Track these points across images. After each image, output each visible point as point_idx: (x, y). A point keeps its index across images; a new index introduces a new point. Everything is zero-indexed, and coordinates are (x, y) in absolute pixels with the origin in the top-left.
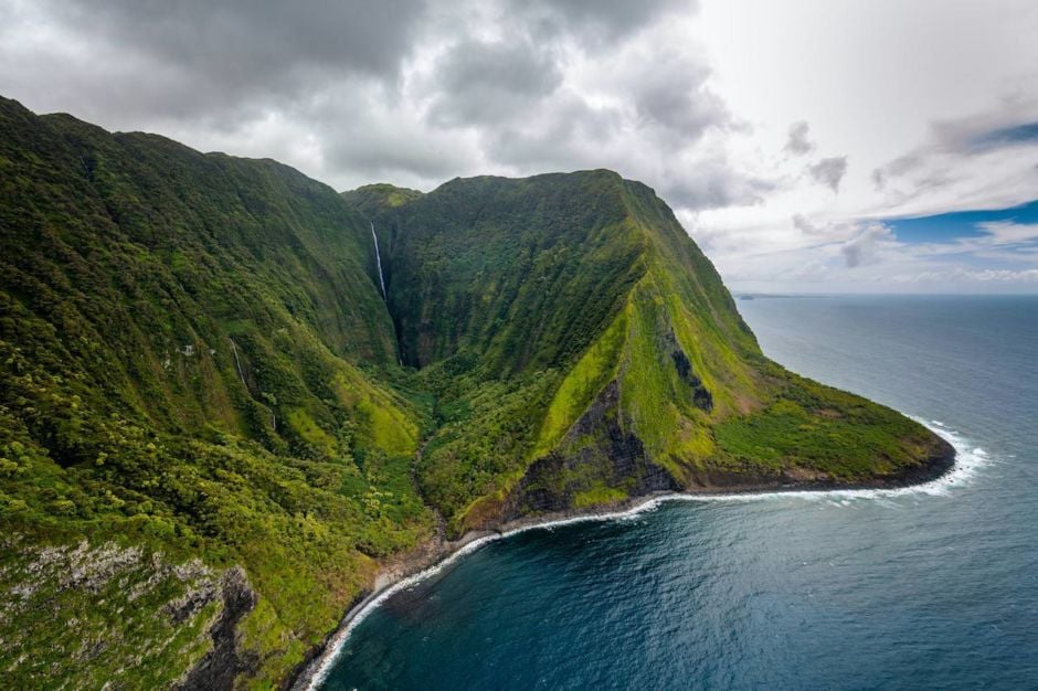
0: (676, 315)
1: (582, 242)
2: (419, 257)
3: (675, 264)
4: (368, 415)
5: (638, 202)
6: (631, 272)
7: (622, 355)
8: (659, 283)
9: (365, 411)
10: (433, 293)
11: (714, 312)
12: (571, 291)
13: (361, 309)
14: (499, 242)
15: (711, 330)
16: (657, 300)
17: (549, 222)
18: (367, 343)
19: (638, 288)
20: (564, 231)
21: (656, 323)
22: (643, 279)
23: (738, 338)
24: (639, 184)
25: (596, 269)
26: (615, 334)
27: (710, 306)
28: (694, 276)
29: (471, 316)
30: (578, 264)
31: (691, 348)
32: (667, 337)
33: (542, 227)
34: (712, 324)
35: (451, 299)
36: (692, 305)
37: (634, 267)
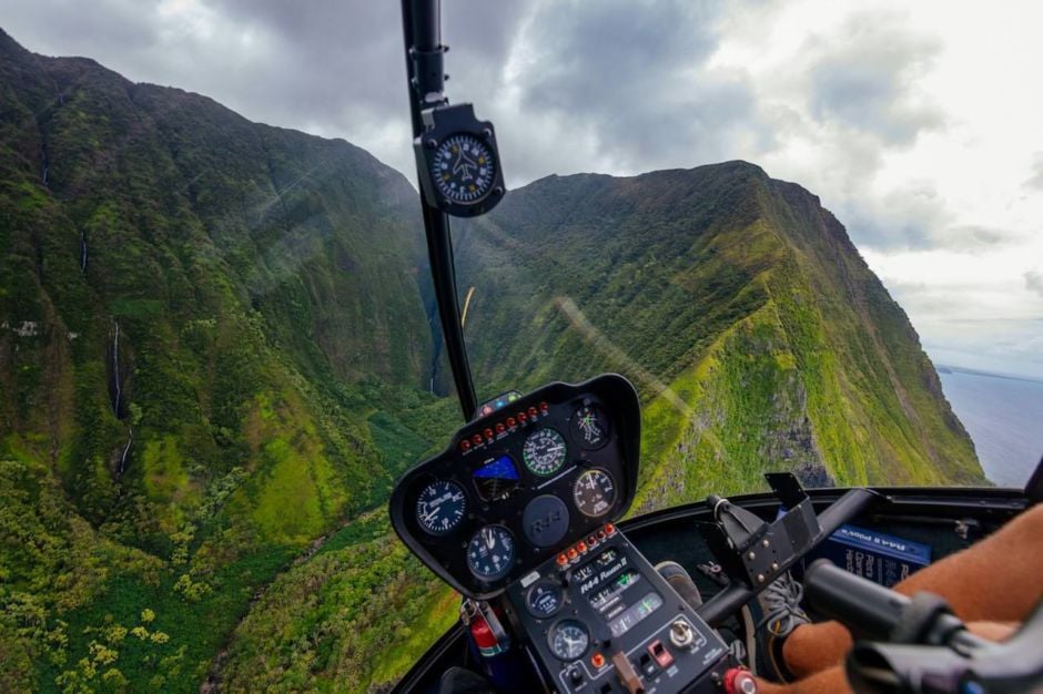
0: (820, 392)
1: (681, 254)
2: (481, 261)
3: (840, 307)
4: (273, 463)
5: (788, 209)
6: (737, 299)
7: (659, 472)
8: (793, 328)
9: (273, 456)
10: (484, 307)
11: (900, 393)
12: (640, 325)
13: (388, 313)
14: (580, 251)
15: (892, 422)
16: (780, 359)
17: (646, 227)
18: (387, 355)
19: (740, 330)
20: (661, 240)
21: (770, 403)
22: (756, 315)
23: (939, 437)
24: (795, 187)
25: (686, 292)
26: (662, 418)
27: (894, 379)
28: (870, 330)
29: (516, 341)
30: (666, 285)
31: (846, 458)
32: (793, 436)
33: (634, 234)
34: (894, 410)
35: (502, 315)
36: (860, 374)
37: (744, 291)
